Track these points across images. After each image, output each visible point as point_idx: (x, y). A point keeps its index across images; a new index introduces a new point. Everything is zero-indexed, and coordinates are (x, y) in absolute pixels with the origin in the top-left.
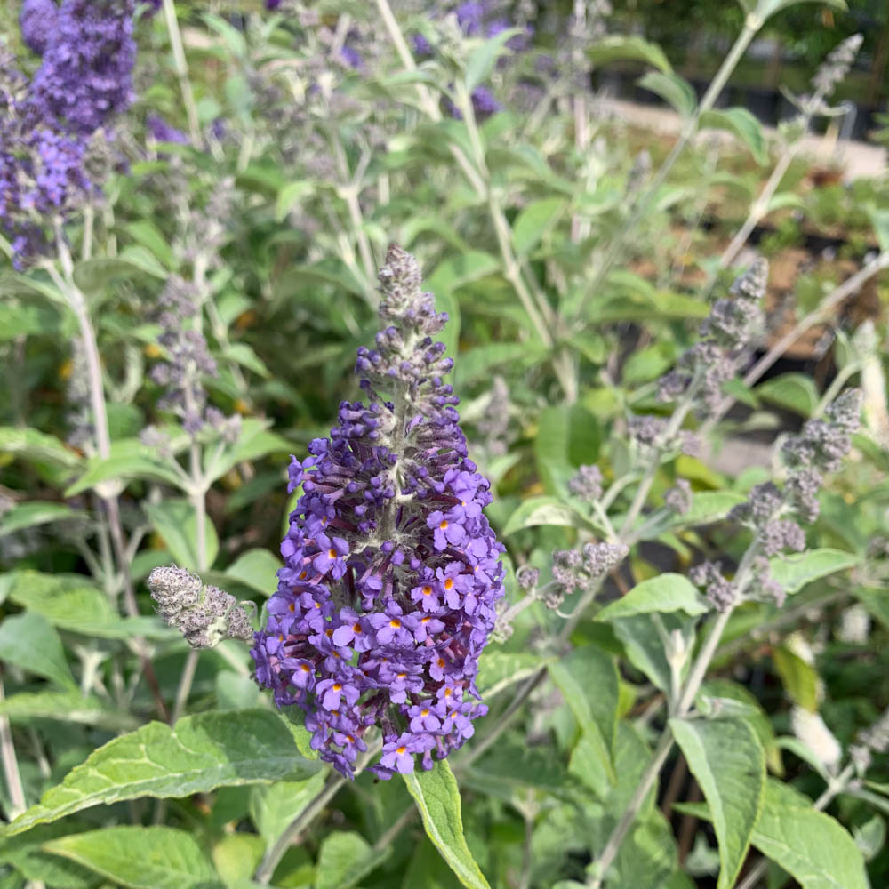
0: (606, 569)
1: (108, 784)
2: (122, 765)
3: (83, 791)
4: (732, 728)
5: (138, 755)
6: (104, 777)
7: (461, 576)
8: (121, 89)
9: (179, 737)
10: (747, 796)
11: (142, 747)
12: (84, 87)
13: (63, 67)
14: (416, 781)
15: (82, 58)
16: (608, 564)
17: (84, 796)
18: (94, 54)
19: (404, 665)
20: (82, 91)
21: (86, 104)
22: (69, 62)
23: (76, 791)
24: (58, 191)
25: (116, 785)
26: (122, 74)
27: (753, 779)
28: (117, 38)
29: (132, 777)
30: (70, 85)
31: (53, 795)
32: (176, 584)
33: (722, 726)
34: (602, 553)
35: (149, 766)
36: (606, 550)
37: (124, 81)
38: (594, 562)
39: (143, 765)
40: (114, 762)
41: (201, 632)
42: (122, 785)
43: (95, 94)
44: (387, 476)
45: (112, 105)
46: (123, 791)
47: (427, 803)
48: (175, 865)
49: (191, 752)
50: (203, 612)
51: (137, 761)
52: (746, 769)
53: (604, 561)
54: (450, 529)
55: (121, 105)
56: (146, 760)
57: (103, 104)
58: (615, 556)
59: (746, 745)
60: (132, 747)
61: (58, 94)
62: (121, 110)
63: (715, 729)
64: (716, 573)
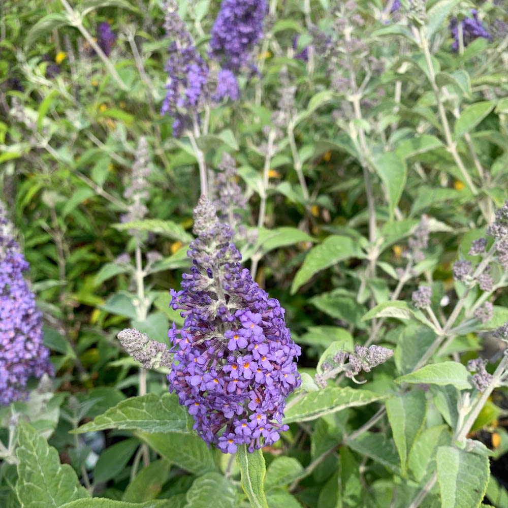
0: (379, 362)
1: (124, 419)
2: (133, 411)
3: (113, 420)
4: (478, 459)
5: (141, 407)
6: (124, 415)
7: (253, 362)
8: (256, 32)
9: (163, 402)
10: (470, 504)
11: (144, 404)
12: (236, 32)
13: (226, 21)
14: (246, 456)
15: (236, 16)
16: (380, 360)
17: (113, 423)
18: (242, 13)
19: (226, 401)
20: (235, 34)
21: (236, 40)
22: (229, 18)
23: (110, 419)
24: (195, 98)
25: (128, 420)
26: (256, 23)
27: (477, 494)
28: (255, 3)
29: (136, 418)
30: (229, 30)
31: (99, 418)
32: (131, 339)
33: (474, 456)
34: (378, 352)
35: (145, 414)
36: (380, 351)
37: (258, 27)
38: (372, 356)
39: (142, 413)
40: (129, 408)
41: (147, 362)
42: (131, 421)
43: (241, 35)
44: (207, 309)
45: (250, 40)
46: (129, 424)
47: (249, 470)
48: (195, 455)
49: (167, 410)
50: (145, 353)
51: (140, 410)
52: (475, 487)
53: (378, 357)
54: (239, 340)
55: (255, 40)
56: (144, 411)
57: (245, 40)
58: (385, 355)
59: (482, 473)
60: (139, 403)
61: (223, 35)
62: (254, 44)
63: (469, 457)
64: (483, 367)
